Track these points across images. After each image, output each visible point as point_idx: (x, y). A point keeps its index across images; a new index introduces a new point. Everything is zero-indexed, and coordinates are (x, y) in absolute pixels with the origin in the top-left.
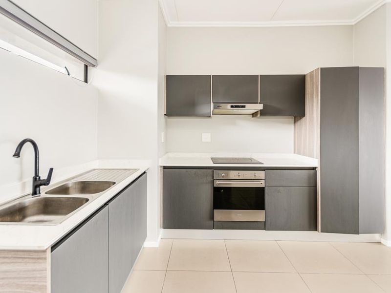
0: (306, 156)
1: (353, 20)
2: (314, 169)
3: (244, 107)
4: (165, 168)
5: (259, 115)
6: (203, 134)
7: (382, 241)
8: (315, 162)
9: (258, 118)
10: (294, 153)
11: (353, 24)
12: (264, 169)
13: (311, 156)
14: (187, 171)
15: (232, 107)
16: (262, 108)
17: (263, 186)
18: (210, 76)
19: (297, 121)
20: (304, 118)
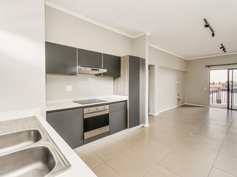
0: (121, 95)
1: (134, 37)
2: (126, 101)
3: (98, 70)
4: (48, 112)
5: (102, 75)
6: (67, 86)
7: (144, 126)
8: (126, 98)
9: (102, 77)
10: (114, 94)
11: (134, 38)
12: (108, 104)
13: (125, 95)
14: (66, 112)
15: (92, 70)
16: (106, 72)
17: (108, 113)
18: (76, 48)
19: (116, 79)
20: (120, 77)
